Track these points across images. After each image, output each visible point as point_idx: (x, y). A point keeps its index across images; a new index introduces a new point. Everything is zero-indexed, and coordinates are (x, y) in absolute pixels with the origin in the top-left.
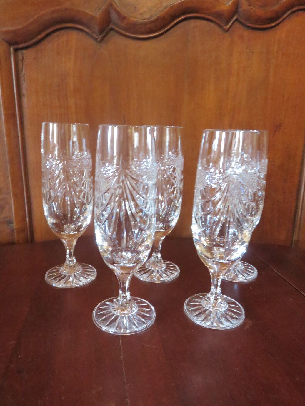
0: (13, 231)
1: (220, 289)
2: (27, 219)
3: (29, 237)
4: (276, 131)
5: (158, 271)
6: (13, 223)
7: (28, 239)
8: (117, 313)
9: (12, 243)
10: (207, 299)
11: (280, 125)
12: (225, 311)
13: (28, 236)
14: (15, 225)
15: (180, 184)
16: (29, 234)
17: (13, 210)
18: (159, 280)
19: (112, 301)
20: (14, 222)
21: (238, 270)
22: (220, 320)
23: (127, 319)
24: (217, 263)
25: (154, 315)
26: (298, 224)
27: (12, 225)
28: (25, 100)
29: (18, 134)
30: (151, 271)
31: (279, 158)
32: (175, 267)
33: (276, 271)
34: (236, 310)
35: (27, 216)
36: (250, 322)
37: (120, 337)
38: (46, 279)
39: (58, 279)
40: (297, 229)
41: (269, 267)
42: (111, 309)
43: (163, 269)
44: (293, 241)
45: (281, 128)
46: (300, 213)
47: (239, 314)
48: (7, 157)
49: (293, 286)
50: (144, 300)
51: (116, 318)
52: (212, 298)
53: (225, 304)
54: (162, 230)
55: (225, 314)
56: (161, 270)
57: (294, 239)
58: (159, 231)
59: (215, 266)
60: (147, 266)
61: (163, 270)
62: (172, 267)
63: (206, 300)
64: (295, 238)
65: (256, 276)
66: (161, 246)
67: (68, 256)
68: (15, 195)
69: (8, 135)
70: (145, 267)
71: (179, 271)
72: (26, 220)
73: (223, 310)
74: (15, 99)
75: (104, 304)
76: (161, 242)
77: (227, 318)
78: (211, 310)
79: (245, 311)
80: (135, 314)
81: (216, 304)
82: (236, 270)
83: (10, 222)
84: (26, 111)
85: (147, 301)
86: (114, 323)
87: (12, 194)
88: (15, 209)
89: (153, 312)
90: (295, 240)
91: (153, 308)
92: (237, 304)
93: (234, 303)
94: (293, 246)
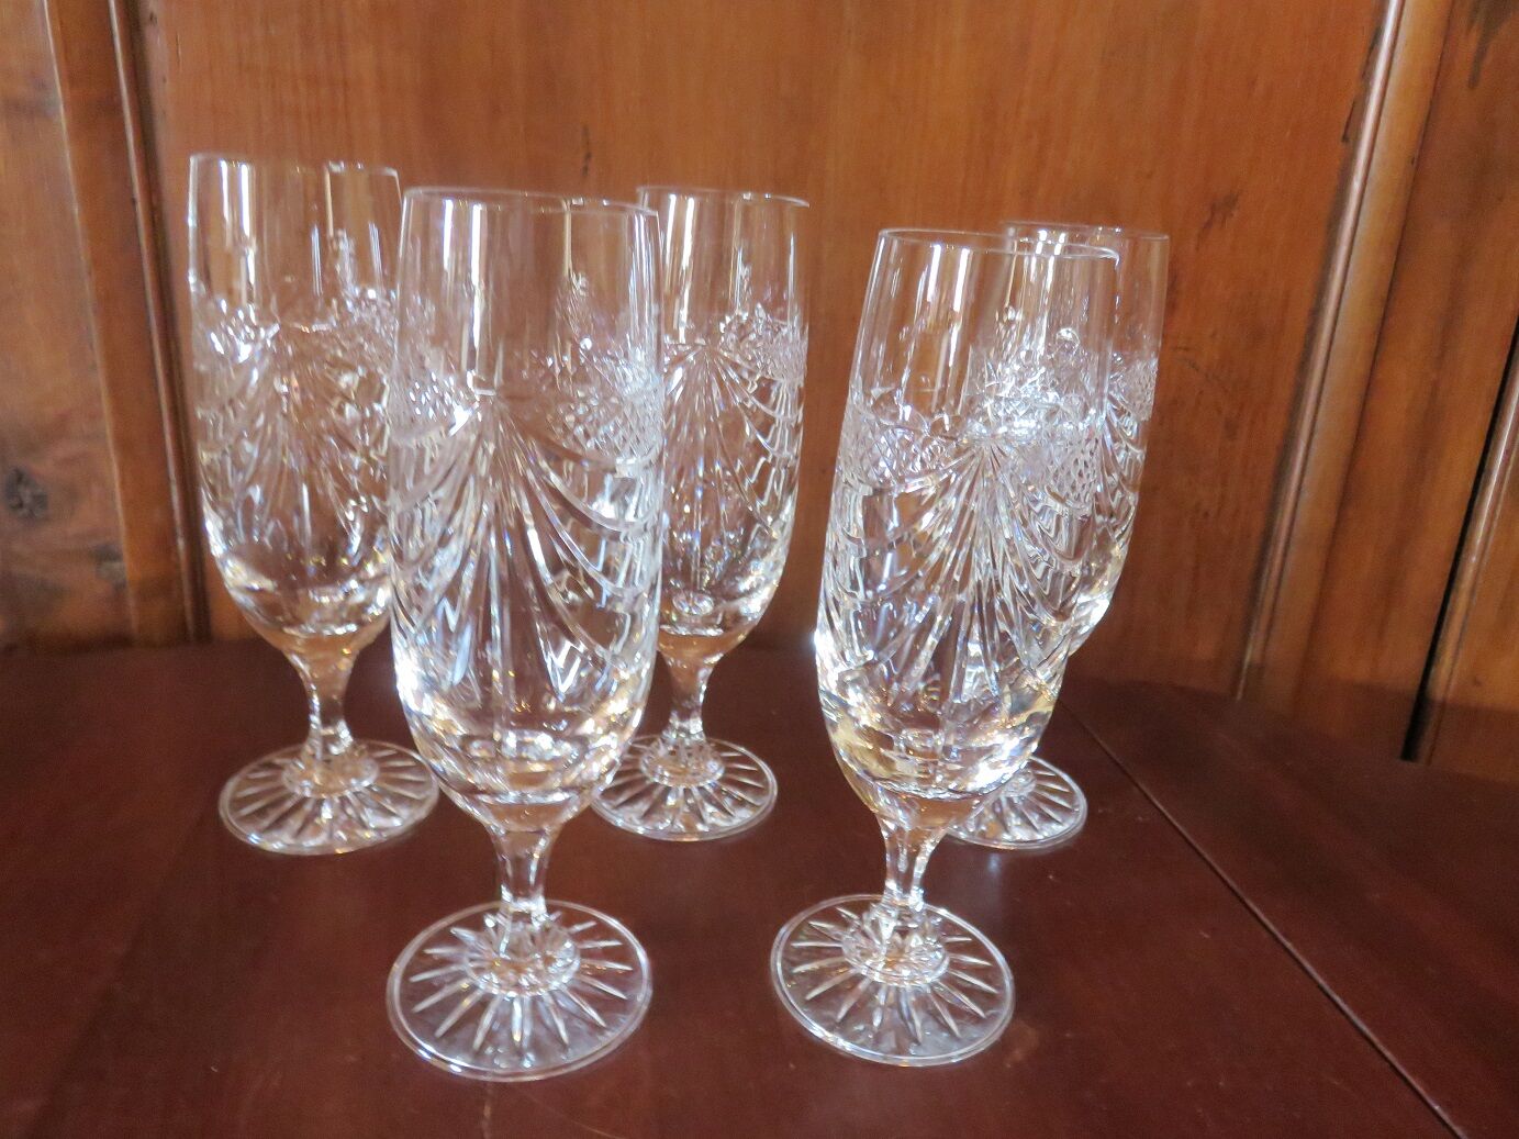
0: (119, 590)
1: (922, 891)
2: (181, 543)
3: (189, 618)
4: (1208, 225)
5: (687, 792)
6: (117, 557)
7: (184, 624)
8: (489, 983)
9: (117, 641)
10: (867, 927)
11: (1231, 202)
12: (932, 985)
13: (183, 611)
14: (127, 567)
15: (791, 443)
16: (188, 604)
17: (119, 507)
18: (690, 828)
19: (476, 924)
20: (126, 555)
21: (1010, 800)
22: (910, 1025)
23: (528, 1009)
24: (910, 803)
25: (643, 995)
26: (1269, 599)
27: (116, 565)
28: (158, 45)
29: (130, 189)
30: (660, 789)
31: (1213, 335)
32: (759, 775)
33: (1161, 808)
34: (978, 978)
35: (179, 531)
36: (1032, 1035)
37: (490, 1091)
38: (222, 813)
39: (274, 815)
40: (1261, 623)
41: (1137, 785)
42: (465, 960)
43: (709, 782)
44: (1245, 667)
45: (1232, 215)
46: (1278, 561)
47: (987, 1000)
48: (88, 289)
49: (1217, 873)
50: (614, 923)
51: (483, 1004)
52: (888, 927)
53: (939, 955)
54: (712, 632)
55: (931, 997)
56: (701, 789)
57: (1248, 659)
58: (700, 636)
59: (900, 812)
60: (644, 769)
61: (708, 788)
62: (748, 774)
63: (865, 934)
64: (1251, 654)
65: (1079, 828)
66: (704, 688)
67: (315, 719)
68: (125, 445)
69: (89, 192)
70: (638, 771)
71: (776, 793)
72: (176, 545)
73: (929, 980)
74: (112, 37)
75: (446, 938)
76: (704, 673)
77: (939, 1014)
78: (877, 978)
79: (1017, 982)
80: (564, 989)
81: (901, 950)
82: (1003, 800)
83: (105, 555)
84: (164, 92)
85: (625, 923)
86: (471, 1026)
87: (110, 442)
88: (128, 503)
89: (641, 978)
90: (1250, 666)
91: (642, 955)
92: (988, 951)
93: (975, 948)
94: (1240, 695)
